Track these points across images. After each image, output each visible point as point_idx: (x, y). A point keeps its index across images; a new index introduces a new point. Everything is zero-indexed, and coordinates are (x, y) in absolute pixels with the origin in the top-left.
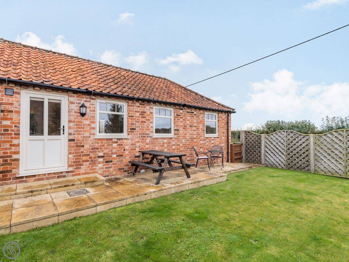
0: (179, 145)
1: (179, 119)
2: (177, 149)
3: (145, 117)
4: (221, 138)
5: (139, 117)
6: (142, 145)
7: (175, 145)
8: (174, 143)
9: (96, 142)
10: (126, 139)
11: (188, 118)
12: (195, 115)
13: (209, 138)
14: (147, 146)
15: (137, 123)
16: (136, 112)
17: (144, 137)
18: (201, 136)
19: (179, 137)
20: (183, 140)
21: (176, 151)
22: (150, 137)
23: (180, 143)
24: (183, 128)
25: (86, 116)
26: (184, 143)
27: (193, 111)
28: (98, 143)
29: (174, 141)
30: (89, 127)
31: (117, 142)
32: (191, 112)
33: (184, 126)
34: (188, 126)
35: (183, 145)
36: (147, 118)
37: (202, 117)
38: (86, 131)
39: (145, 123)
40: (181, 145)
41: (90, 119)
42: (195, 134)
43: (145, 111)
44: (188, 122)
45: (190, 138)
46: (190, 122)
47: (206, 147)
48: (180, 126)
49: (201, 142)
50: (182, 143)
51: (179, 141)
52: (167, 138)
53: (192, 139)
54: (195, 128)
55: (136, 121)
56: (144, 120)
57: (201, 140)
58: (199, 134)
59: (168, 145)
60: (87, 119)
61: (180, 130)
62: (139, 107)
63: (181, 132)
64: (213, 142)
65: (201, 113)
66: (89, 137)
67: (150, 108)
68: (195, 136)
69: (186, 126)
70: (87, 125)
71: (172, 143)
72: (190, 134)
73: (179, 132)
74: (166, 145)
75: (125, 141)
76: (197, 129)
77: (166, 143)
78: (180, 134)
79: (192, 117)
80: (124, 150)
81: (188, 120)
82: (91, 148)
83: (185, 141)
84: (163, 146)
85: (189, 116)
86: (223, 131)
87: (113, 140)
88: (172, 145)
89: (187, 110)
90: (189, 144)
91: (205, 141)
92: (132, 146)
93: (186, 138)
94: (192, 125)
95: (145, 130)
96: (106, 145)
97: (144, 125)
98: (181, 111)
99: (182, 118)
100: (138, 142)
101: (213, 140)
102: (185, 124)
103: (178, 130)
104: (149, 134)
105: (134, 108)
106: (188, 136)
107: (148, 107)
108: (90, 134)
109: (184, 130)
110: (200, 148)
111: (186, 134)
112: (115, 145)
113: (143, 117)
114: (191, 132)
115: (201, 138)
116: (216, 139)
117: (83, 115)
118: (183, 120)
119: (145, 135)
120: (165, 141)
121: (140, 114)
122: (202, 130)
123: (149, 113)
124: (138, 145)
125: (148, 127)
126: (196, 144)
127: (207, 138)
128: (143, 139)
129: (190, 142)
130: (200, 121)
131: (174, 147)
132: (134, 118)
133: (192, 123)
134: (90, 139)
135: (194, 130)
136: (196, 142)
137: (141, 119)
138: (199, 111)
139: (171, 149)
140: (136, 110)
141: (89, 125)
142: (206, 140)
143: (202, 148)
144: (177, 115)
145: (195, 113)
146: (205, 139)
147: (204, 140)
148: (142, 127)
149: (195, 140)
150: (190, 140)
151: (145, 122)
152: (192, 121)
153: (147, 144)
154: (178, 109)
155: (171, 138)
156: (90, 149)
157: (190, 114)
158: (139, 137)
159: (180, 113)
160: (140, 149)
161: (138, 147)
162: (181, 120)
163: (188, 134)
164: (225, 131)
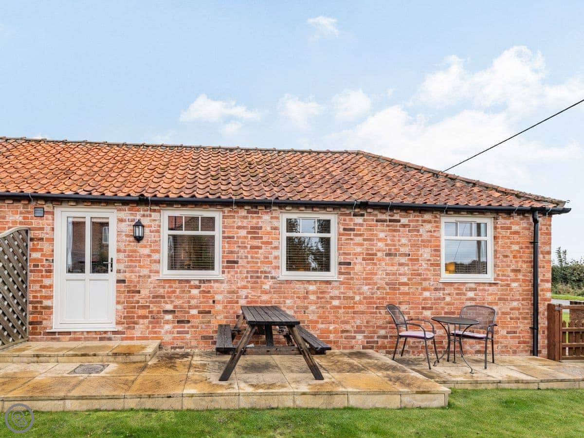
0: (353, 298)
1: (352, 237)
2: (345, 308)
3: (261, 238)
4: (508, 285)
5: (246, 238)
6: (253, 293)
7: (339, 298)
8: (336, 293)
9: (160, 286)
10: (216, 281)
11: (382, 235)
12: (404, 226)
13: (456, 286)
14: (265, 297)
15: (242, 251)
16: (239, 228)
17: (258, 277)
18: (425, 279)
19: (352, 279)
20: (365, 288)
21: (341, 311)
22: (272, 278)
23: (354, 293)
24: (364, 259)
25: (143, 242)
26: (368, 293)
27: (396, 217)
28: (164, 288)
29: (338, 288)
30: (149, 259)
31: (199, 287)
32: (391, 221)
33: (368, 254)
34: (379, 254)
35: (365, 298)
36: (265, 240)
37: (430, 232)
38: (144, 265)
39: (259, 250)
40: (357, 298)
41: (151, 246)
42: (404, 274)
43: (260, 224)
44: (381, 245)
45: (387, 284)
46: (387, 245)
47: (443, 308)
48: (355, 254)
49: (427, 294)
50: (360, 294)
51: (350, 289)
52: (315, 281)
53: (394, 286)
54: (404, 260)
55: (239, 247)
56: (256, 243)
57: (425, 289)
58: (419, 275)
59: (318, 298)
60: (145, 247)
61: (355, 264)
62: (245, 217)
63: (358, 268)
64: (471, 294)
65: (424, 221)
66: (149, 277)
67: (272, 218)
68: (404, 279)
69: (376, 255)
70: (145, 255)
71: (330, 292)
72: (387, 274)
73: (353, 269)
74: (313, 297)
75: (216, 285)
76: (411, 260)
77: (314, 293)
78: (356, 274)
79: (395, 231)
80: (214, 302)
81: (380, 240)
82: (151, 295)
83: (369, 289)
84: (305, 298)
85: (383, 231)
86: (513, 267)
87: (192, 283)
88: (332, 298)
89: (376, 215)
90: (383, 298)
91: (442, 292)
92: (230, 296)
93: (375, 284)
94: (393, 251)
95: (259, 265)
96: (178, 290)
97: (257, 253)
98: (359, 220)
99: (360, 235)
100: (245, 287)
101: (471, 289)
102: (372, 249)
103: (350, 263)
104: (269, 273)
105: (234, 222)
106: (380, 278)
107: (266, 217)
108: (151, 271)
109: (367, 264)
110: (423, 308)
111: (376, 274)
112: (195, 292)
113: (255, 238)
114: (390, 268)
115: (425, 284)
116: (487, 288)
117: (139, 239)
118: (364, 240)
119: (259, 275)
120: (312, 288)
121: (249, 233)
122: (429, 263)
123: (269, 229)
124: (243, 293)
125: (267, 258)
126: (407, 298)
127: (451, 284)
128: (256, 283)
129: (387, 293)
130: (423, 241)
131: (336, 303)
132: (235, 239)
133: (395, 245)
134: (150, 280)
135: (401, 265)
136: (408, 294)
137: (249, 242)
138: (418, 216)
139: (328, 306)
140: (240, 224)
141: (149, 256)
142: (444, 289)
143: (430, 308)
144: (345, 229)
145: (404, 221)
146: (441, 286)
147: (436, 289)
148: (252, 258)
149: (404, 289)
150: (387, 287)
151: (259, 248)
152: (393, 240)
153: (265, 292)
154: (349, 215)
155: (328, 282)
156: (149, 296)
157: (388, 226)
158: (246, 277)
159: (355, 224)
160: (248, 302)
161: (244, 297)
162: (359, 239)
163: (380, 272)
164: (526, 267)
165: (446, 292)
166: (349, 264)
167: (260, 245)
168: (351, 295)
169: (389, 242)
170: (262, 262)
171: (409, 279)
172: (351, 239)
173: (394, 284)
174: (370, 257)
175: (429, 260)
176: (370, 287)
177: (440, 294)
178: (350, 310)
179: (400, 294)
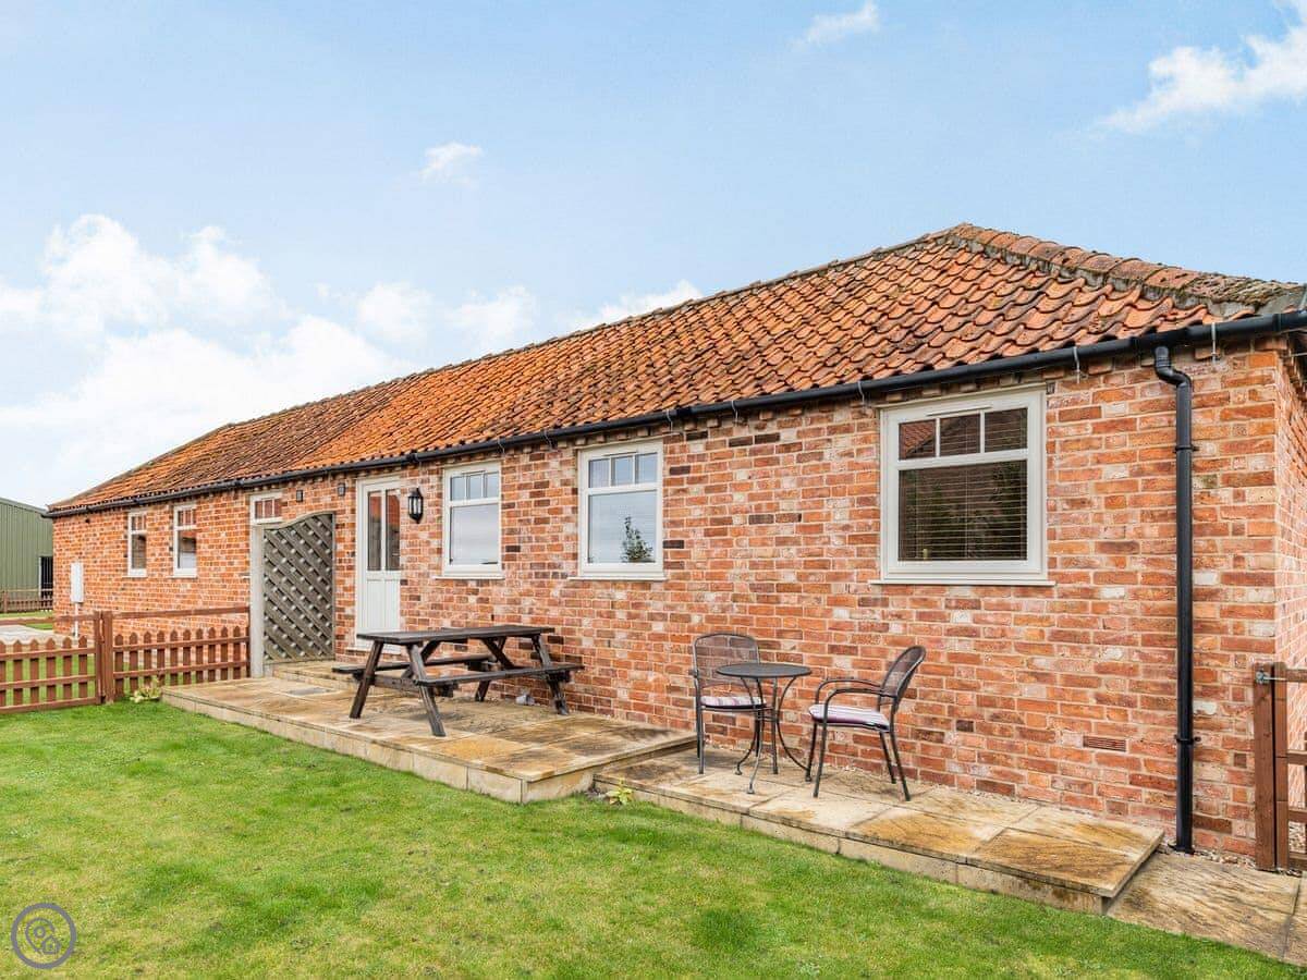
0: (687, 619)
1: (685, 486)
2: (675, 639)
3: (547, 502)
5: (528, 504)
6: (539, 604)
7: (663, 617)
8: (657, 606)
9: (438, 589)
10: (496, 582)
11: (741, 475)
12: (787, 448)
13: (918, 594)
14: (554, 612)
15: (525, 527)
16: (521, 487)
17: (545, 575)
18: (836, 577)
19: (685, 576)
20: (711, 596)
21: (668, 645)
22: (564, 576)
23: (690, 608)
24: (707, 533)
25: (423, 522)
26: (716, 609)
27: (771, 429)
28: (442, 592)
29: (662, 597)
30: (427, 548)
31: (475, 592)
32: (759, 440)
33: (715, 522)
34: (737, 520)
35: (710, 619)
36: (553, 505)
37: (850, 454)
38: (423, 558)
39: (547, 526)
40: (696, 619)
41: (431, 528)
42: (789, 565)
43: (547, 478)
44: (739, 498)
45: (753, 588)
46: (752, 497)
47: (883, 653)
48: (691, 523)
49: (841, 614)
50: (701, 610)
51: (683, 598)
52: (625, 582)
53: (767, 592)
54: (787, 530)
55: (520, 521)
56: (542, 512)
57: (837, 602)
58: (824, 564)
59: (630, 616)
60: (425, 529)
61: (691, 542)
62: (527, 468)
63: (696, 553)
64: (962, 618)
65: (833, 430)
66: (429, 575)
67: (561, 463)
68: (789, 577)
69: (729, 521)
70: (424, 542)
71: (649, 605)
72: (754, 565)
73: (688, 555)
74: (621, 615)
75: (495, 589)
76: (803, 529)
77: (623, 606)
78: (693, 566)
79: (767, 462)
80: (493, 617)
81: (738, 487)
82: (430, 604)
83: (718, 598)
84: (611, 615)
85: (743, 466)
87: (469, 585)
88: (652, 617)
89: (729, 432)
90: (744, 621)
91: (879, 610)
92: (511, 608)
93: (730, 587)
94: (764, 512)
95: (546, 552)
96: (455, 597)
97: (543, 530)
98: (697, 447)
99: (700, 480)
100: (528, 594)
101: (962, 604)
102: (722, 510)
103: (682, 542)
104: (559, 566)
105: (515, 477)
106: (739, 575)
107: (554, 463)
108: (429, 567)
109: (714, 544)
110: (833, 649)
111: (730, 565)
112: (472, 599)
113: (538, 504)
114: (758, 550)
115: (838, 588)
116: (1012, 600)
117: (418, 518)
118: (708, 490)
119: (546, 570)
120: (620, 595)
121: (532, 495)
122: (847, 534)
123: (558, 484)
124: (527, 602)
125: (555, 539)
126: (794, 622)
127: (905, 588)
128: (541, 585)
129: (753, 610)
130: (831, 480)
131: (658, 627)
132: (516, 509)
133: (768, 497)
134: (429, 580)
135: (782, 542)
136: (797, 612)
137: (533, 513)
138: (820, 419)
139: (646, 634)
140: (522, 481)
141: (428, 543)
142: (885, 603)
143: (851, 651)
144: (673, 471)
145: (788, 435)
146: (877, 593)
147: (864, 602)
148: (537, 540)
149: (789, 600)
150: (753, 596)
151: (545, 521)
152: (763, 485)
153: (554, 603)
154: (679, 438)
155: (645, 584)
156: (428, 605)
157: (754, 452)
158: (530, 576)
159: (691, 458)
160: (534, 621)
161: (527, 611)
162: (696, 490)
163: (739, 561)
165: (891, 609)
166: (680, 544)
167: (547, 515)
168: (684, 611)
169: (756, 489)
170: (551, 548)
171: (800, 577)
172: (684, 491)
173: (768, 588)
174: (718, 527)
175: (846, 528)
176: (719, 594)
177: (875, 615)
178: (682, 645)
179: (781, 611)
